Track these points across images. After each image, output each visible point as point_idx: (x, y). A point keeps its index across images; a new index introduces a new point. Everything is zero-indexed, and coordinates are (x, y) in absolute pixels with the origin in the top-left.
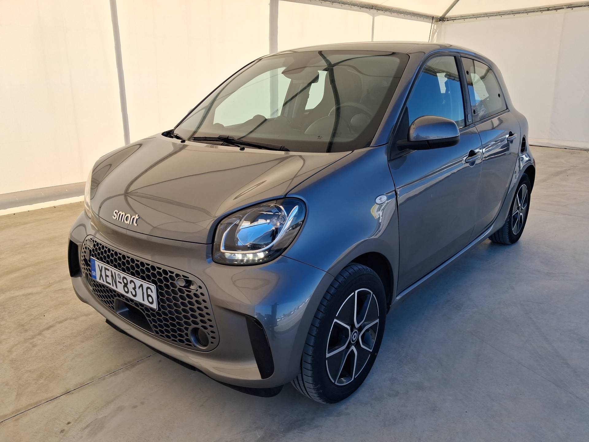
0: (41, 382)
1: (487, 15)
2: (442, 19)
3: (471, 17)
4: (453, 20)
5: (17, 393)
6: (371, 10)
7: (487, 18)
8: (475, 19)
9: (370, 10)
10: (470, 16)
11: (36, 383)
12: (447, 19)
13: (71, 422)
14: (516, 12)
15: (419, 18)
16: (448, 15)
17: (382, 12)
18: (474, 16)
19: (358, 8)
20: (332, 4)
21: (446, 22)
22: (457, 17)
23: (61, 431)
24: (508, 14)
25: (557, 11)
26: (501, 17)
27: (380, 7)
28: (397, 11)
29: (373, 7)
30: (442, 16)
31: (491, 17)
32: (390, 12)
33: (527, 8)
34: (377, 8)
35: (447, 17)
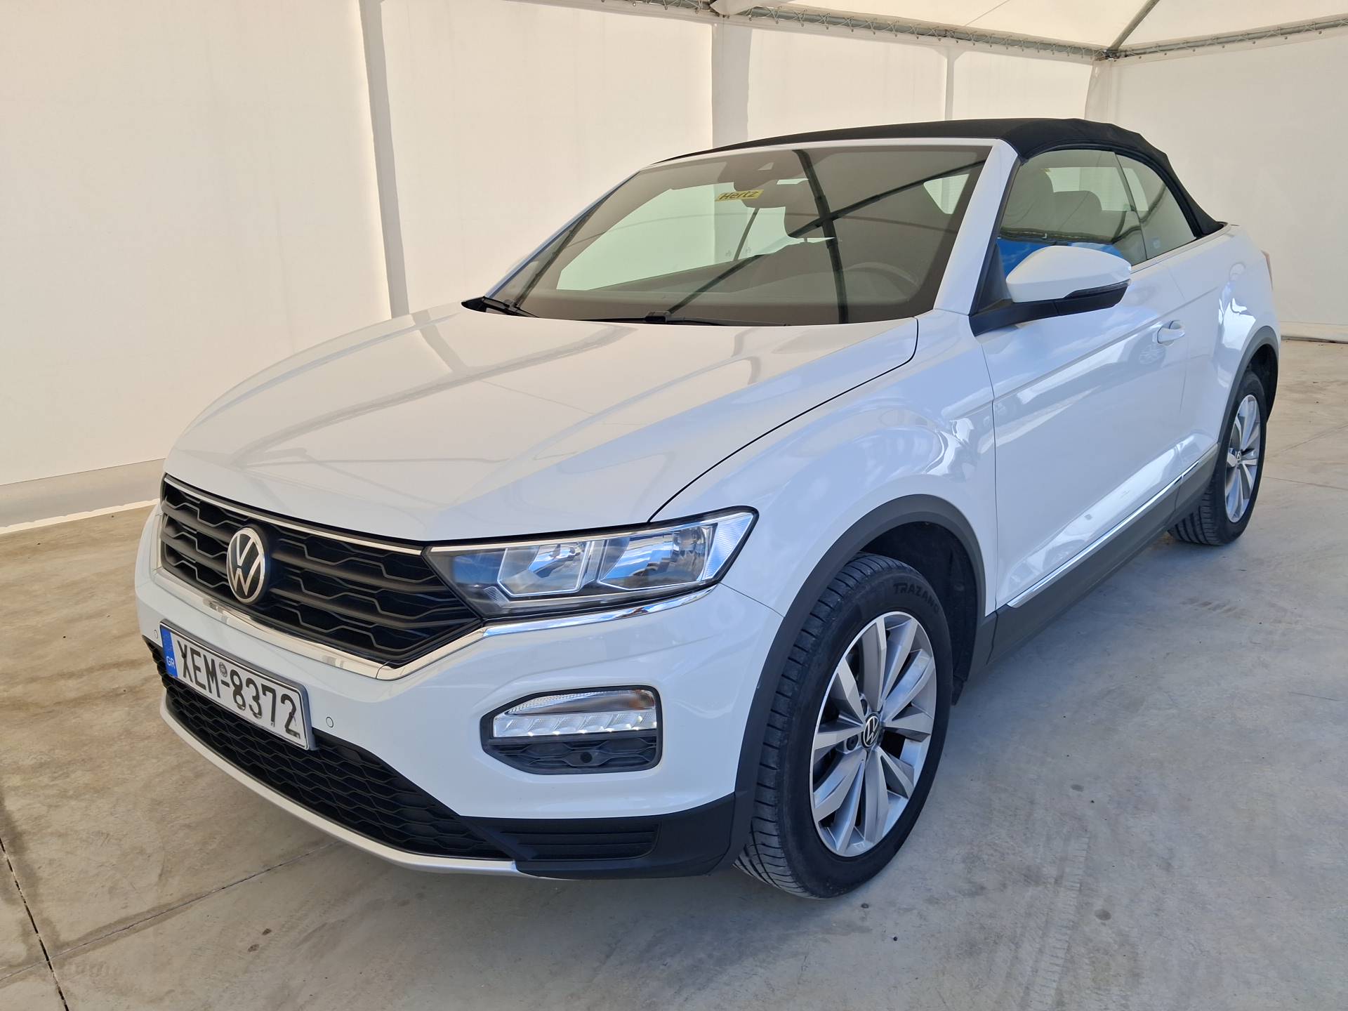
0: (210, 848)
1: (1219, 41)
2: (1113, 53)
3: (1182, 46)
4: (1137, 54)
5: (162, 870)
6: (943, 40)
7: (1218, 47)
8: (1190, 51)
9: (940, 40)
10: (1178, 44)
11: (201, 849)
13: (272, 929)
14: (1291, 30)
15: (1056, 53)
16: (1128, 43)
17: (970, 44)
18: (1189, 45)
19: (913, 37)
20: (852, 31)
21: (1122, 61)
22: (1148, 48)
23: (252, 947)
26: (1254, 43)
27: (962, 33)
28: (1004, 39)
29: (948, 33)
30: (1109, 48)
31: (1227, 46)
32: (987, 42)
33: (1316, 19)
34: (955, 35)
35: (1125, 49)
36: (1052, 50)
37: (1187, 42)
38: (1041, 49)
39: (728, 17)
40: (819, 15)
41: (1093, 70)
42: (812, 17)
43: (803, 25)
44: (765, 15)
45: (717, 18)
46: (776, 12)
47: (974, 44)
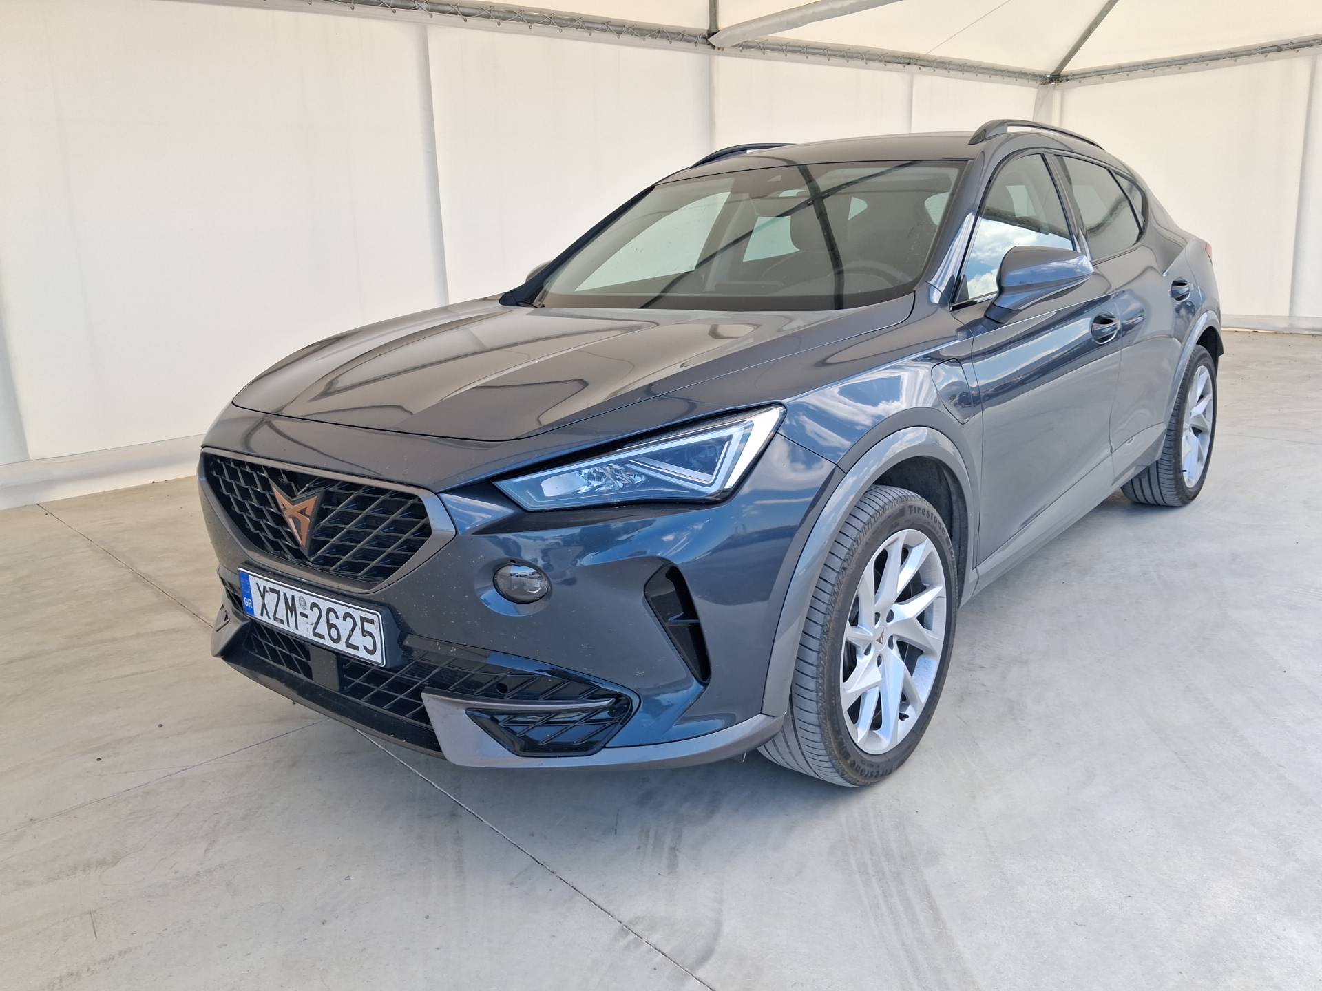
1: (1150, 66)
2: (1056, 78)
3: (1116, 71)
4: (1077, 78)
6: (908, 66)
7: (1149, 72)
8: (1125, 75)
9: (904, 67)
10: (1114, 69)
12: (1065, 78)
14: (1211, 58)
15: (1006, 79)
16: (1068, 69)
17: (931, 70)
18: (1123, 70)
19: (882, 65)
21: (1064, 84)
22: (1087, 73)
24: (1195, 62)
25: (1298, 51)
26: (1180, 68)
27: (923, 60)
28: (960, 66)
29: (912, 61)
30: (1054, 72)
31: (1158, 71)
32: (946, 69)
33: (1233, 49)
34: (919, 63)
35: (1066, 74)
36: (1002, 76)
37: (1122, 68)
38: (992, 74)
39: (723, 49)
40: (800, 47)
41: (1038, 93)
42: (794, 49)
43: (786, 55)
44: (753, 47)
45: (713, 50)
46: (764, 44)
47: (934, 70)
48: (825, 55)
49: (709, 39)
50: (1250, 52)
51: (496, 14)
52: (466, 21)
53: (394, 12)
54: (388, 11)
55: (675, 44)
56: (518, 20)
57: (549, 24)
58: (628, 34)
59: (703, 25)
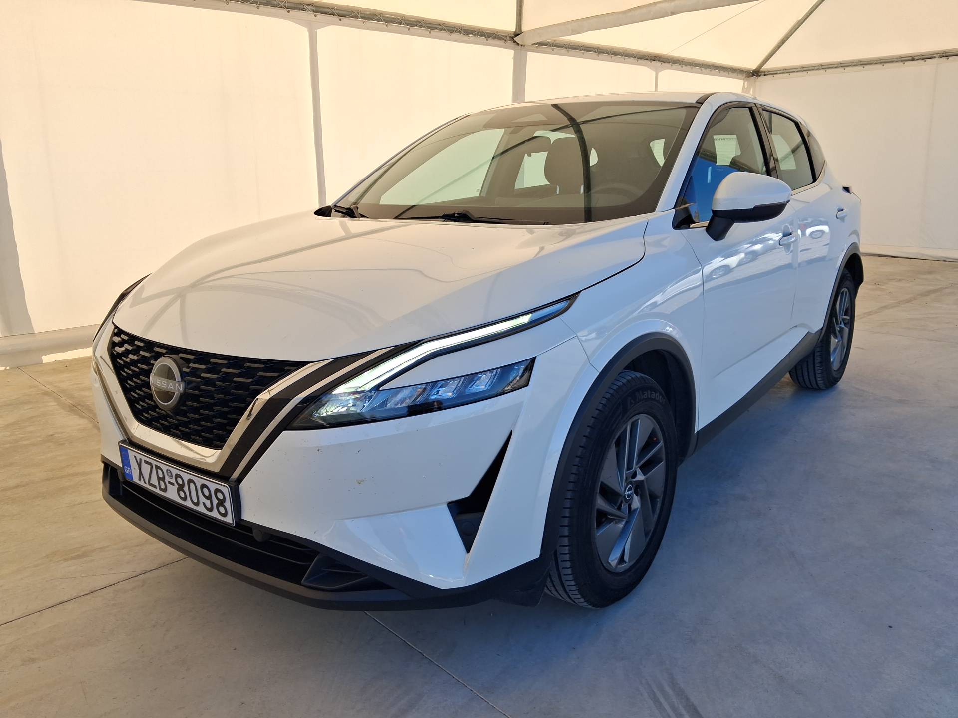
1: (823, 67)
2: (756, 73)
3: (799, 70)
4: (772, 74)
6: (654, 63)
7: (823, 71)
8: (805, 73)
9: (651, 62)
10: (797, 68)
12: (763, 73)
14: (866, 63)
16: (765, 67)
17: (669, 65)
18: (804, 69)
19: (634, 60)
20: (598, 56)
21: (762, 78)
22: (779, 70)
25: (925, 61)
27: (664, 58)
28: (689, 63)
29: (656, 59)
30: (754, 70)
31: (827, 71)
32: (680, 64)
33: (881, 57)
34: (660, 60)
35: (764, 71)
36: (719, 70)
37: (802, 68)
38: (713, 69)
39: (524, 46)
40: (578, 46)
42: (575, 47)
43: (568, 52)
44: (546, 46)
45: (517, 46)
46: (553, 44)
47: (672, 66)
48: (595, 52)
49: (515, 39)
50: (893, 60)
51: (363, 15)
52: (340, 20)
53: (289, 12)
54: (284, 12)
55: (491, 41)
56: (378, 20)
57: (400, 23)
58: (457, 33)
59: (512, 28)
